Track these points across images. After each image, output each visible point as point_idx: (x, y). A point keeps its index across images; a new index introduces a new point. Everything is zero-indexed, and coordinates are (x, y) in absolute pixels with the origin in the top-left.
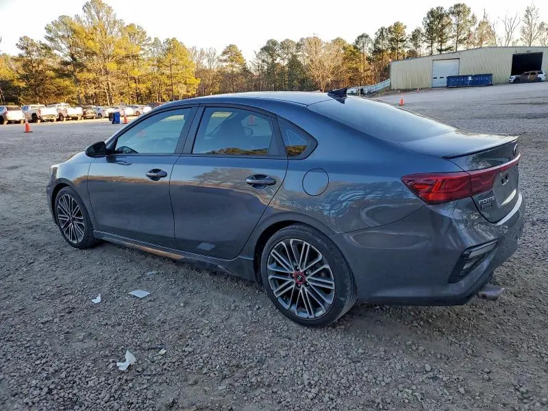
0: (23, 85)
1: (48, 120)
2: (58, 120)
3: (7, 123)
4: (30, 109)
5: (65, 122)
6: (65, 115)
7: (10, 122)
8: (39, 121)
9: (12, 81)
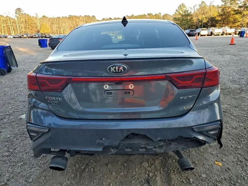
0: (219, 19)
1: (217, 35)
2: (222, 35)
3: (200, 36)
4: (211, 30)
5: (225, 36)
6: (225, 32)
7: (201, 36)
8: (213, 35)
9: (216, 17)
